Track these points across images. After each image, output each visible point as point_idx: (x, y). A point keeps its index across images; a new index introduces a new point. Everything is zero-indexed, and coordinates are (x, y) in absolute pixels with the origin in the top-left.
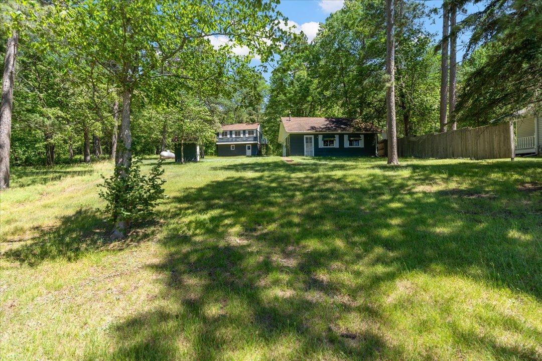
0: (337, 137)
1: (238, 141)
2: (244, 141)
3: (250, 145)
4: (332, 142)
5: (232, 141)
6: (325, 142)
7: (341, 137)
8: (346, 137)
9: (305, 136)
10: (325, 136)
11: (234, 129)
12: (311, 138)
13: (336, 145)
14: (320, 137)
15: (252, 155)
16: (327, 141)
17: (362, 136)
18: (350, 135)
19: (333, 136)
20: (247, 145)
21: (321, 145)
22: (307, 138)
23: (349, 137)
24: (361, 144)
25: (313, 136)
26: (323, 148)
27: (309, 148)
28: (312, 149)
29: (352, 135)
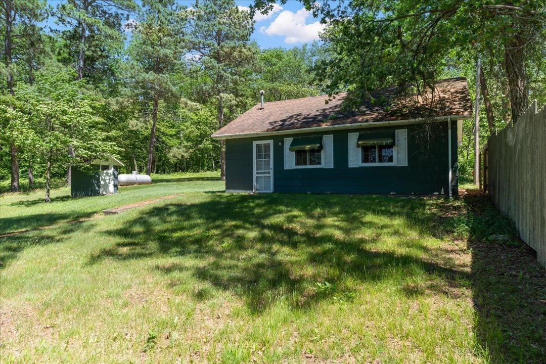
0: (328, 141)
4: (315, 154)
6: (300, 156)
7: (341, 138)
8: (353, 140)
9: (255, 143)
10: (298, 139)
12: (267, 147)
13: (327, 160)
14: (288, 144)
16: (304, 152)
17: (402, 134)
18: (365, 133)
19: (317, 137)
21: (290, 162)
22: (258, 147)
23: (361, 137)
24: (400, 157)
25: (271, 142)
26: (294, 170)
27: (263, 171)
28: (269, 173)
29: (369, 132)
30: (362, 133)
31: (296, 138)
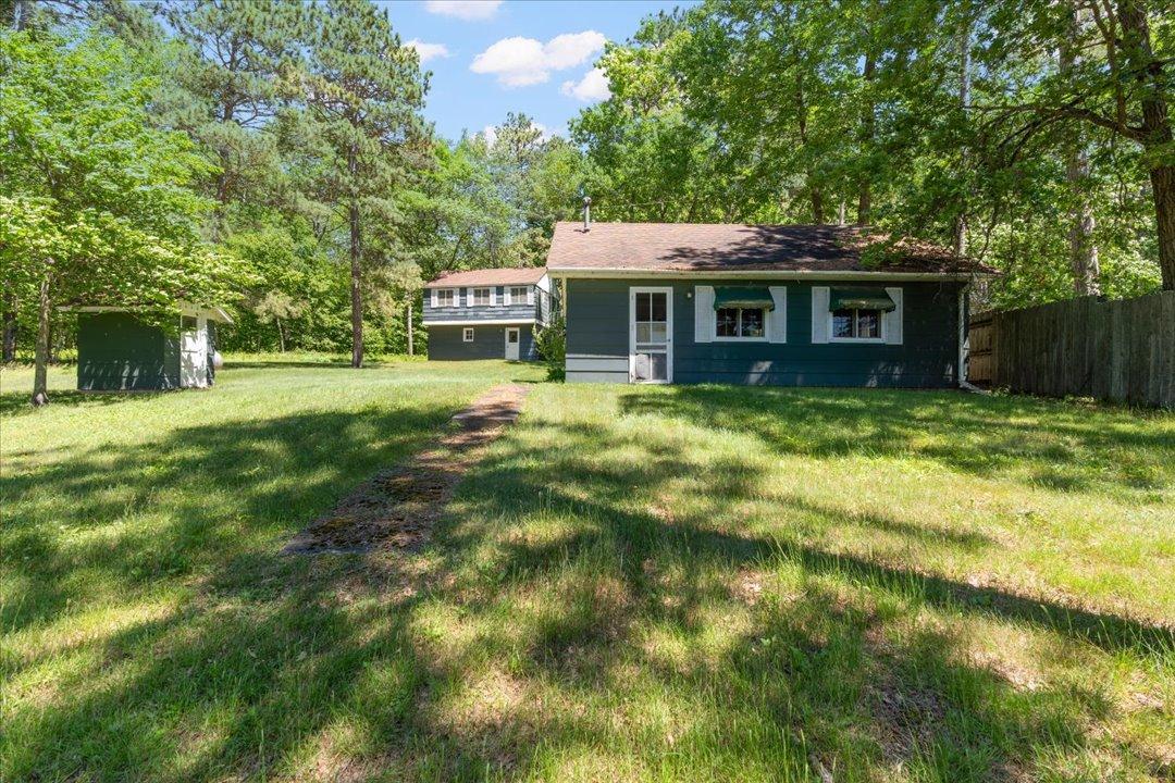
0: (779, 295)
1: (482, 318)
2: (498, 317)
3: (518, 329)
4: (755, 317)
5: (465, 317)
6: (726, 320)
7: (799, 293)
8: (820, 298)
9: (634, 291)
10: (724, 289)
11: (473, 283)
12: (661, 299)
13: (775, 330)
14: (704, 298)
15: (521, 358)
16: (733, 313)
17: (896, 295)
18: (838, 289)
19: (761, 289)
20: (508, 330)
21: (706, 330)
22: (642, 298)
23: (835, 296)
24: (891, 331)
25: (669, 291)
26: (714, 344)
27: (651, 344)
28: (664, 347)
29: (846, 288)
30: (836, 288)
31: (719, 287)
